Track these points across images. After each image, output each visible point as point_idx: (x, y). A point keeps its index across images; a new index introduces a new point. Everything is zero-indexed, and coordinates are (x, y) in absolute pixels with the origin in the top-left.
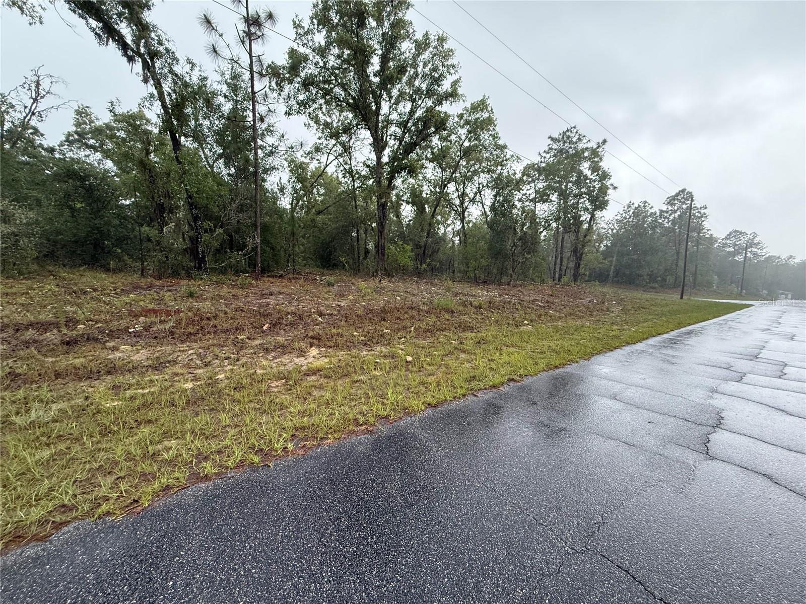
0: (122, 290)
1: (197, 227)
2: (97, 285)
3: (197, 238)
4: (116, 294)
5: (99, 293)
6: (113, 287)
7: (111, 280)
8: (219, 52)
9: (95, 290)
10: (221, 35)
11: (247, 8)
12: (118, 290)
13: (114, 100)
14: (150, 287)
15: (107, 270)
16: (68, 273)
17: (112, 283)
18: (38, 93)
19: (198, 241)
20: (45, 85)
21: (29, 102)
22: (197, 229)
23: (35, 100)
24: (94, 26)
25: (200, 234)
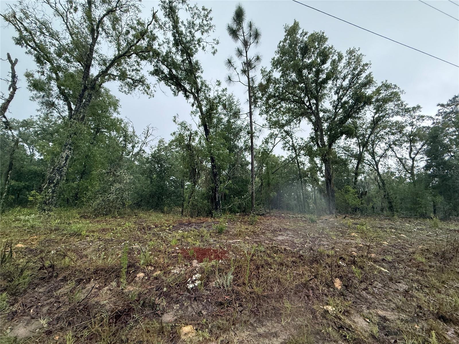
0: (173, 226)
1: (216, 180)
2: (158, 222)
3: (216, 188)
4: (169, 230)
5: (158, 229)
6: (167, 224)
7: (166, 218)
8: (231, 79)
9: (156, 227)
10: (235, 69)
11: (246, 56)
12: (171, 227)
13: (176, 115)
14: (189, 224)
15: (163, 212)
16: (143, 214)
17: (166, 220)
18: (147, 135)
19: (216, 190)
20: (150, 131)
21: (143, 139)
22: (216, 182)
23: (146, 138)
24: (173, 88)
25: (217, 185)
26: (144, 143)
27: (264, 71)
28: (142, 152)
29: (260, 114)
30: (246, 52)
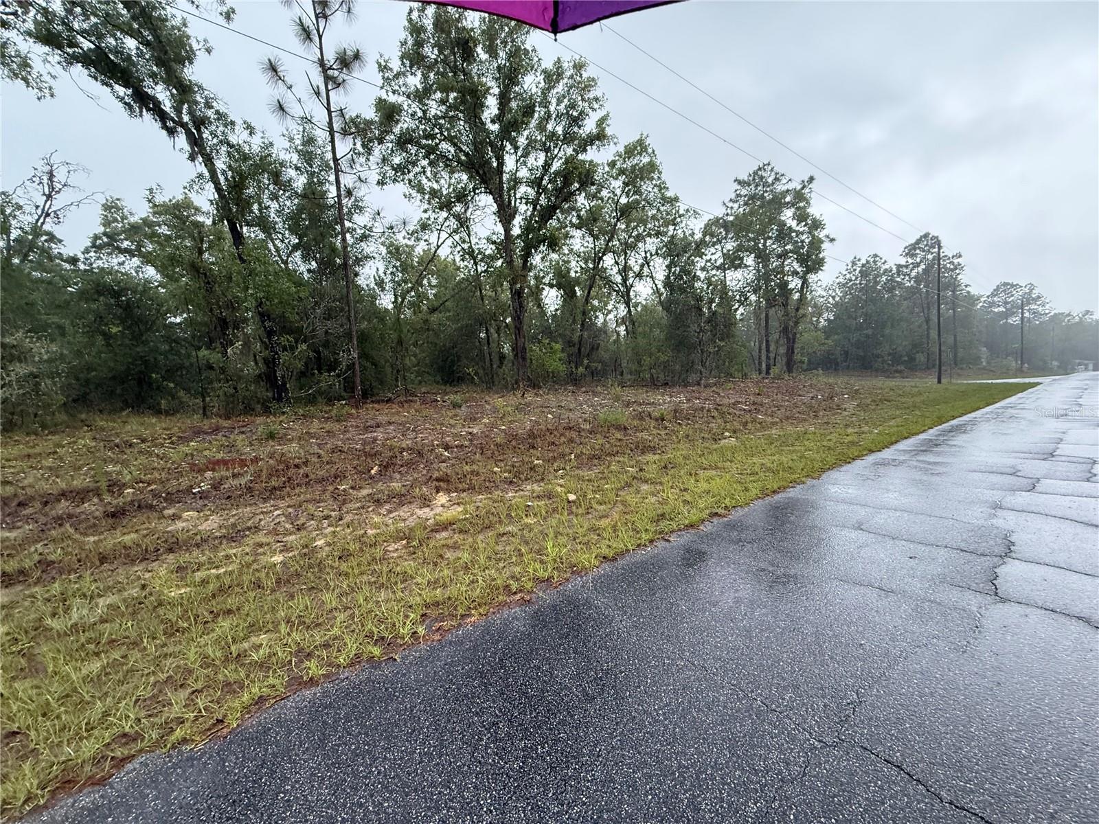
0: (179, 437)
1: (272, 344)
2: (146, 433)
3: (274, 359)
4: (172, 443)
5: (149, 444)
6: (167, 435)
7: (164, 425)
8: (287, 109)
9: (143, 441)
10: (290, 87)
11: (321, 49)
12: (175, 438)
13: (154, 187)
14: (217, 430)
15: (158, 412)
16: (107, 421)
17: (165, 429)
18: (52, 188)
19: (275, 363)
20: (60, 176)
21: (41, 200)
22: (272, 347)
23: (49, 197)
24: (122, 94)
25: (277, 353)
26: (48, 215)
27: (385, 67)
28: (44, 238)
29: (378, 183)
30: (320, 37)
